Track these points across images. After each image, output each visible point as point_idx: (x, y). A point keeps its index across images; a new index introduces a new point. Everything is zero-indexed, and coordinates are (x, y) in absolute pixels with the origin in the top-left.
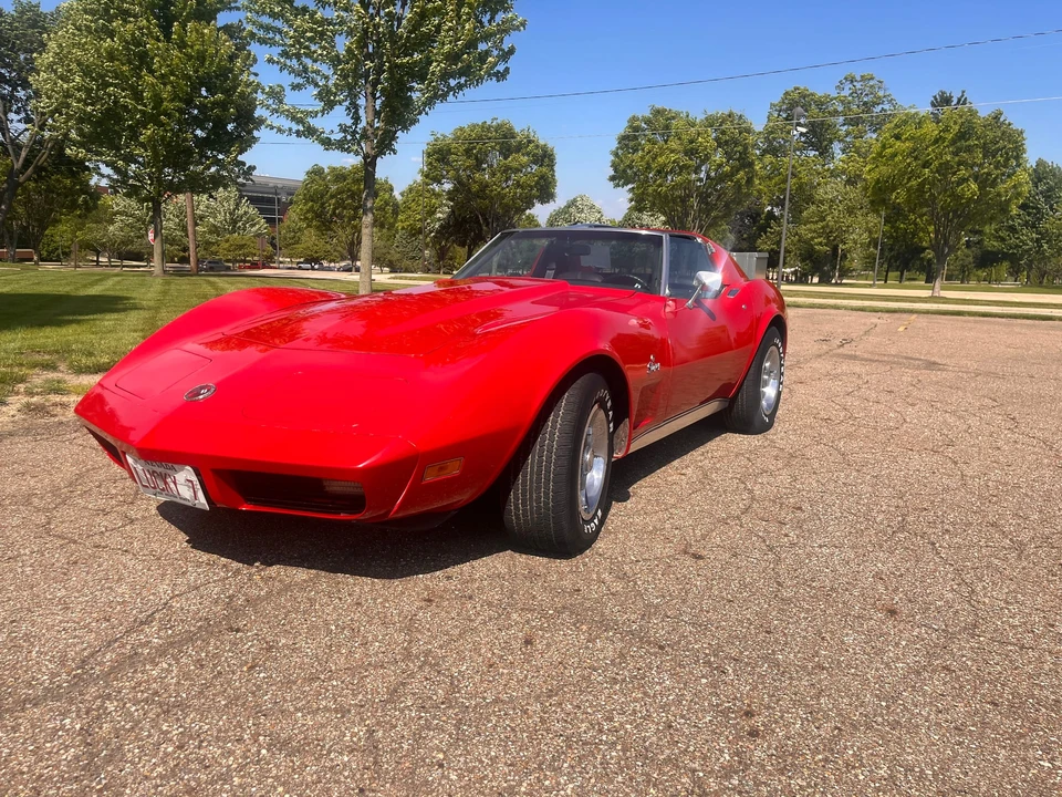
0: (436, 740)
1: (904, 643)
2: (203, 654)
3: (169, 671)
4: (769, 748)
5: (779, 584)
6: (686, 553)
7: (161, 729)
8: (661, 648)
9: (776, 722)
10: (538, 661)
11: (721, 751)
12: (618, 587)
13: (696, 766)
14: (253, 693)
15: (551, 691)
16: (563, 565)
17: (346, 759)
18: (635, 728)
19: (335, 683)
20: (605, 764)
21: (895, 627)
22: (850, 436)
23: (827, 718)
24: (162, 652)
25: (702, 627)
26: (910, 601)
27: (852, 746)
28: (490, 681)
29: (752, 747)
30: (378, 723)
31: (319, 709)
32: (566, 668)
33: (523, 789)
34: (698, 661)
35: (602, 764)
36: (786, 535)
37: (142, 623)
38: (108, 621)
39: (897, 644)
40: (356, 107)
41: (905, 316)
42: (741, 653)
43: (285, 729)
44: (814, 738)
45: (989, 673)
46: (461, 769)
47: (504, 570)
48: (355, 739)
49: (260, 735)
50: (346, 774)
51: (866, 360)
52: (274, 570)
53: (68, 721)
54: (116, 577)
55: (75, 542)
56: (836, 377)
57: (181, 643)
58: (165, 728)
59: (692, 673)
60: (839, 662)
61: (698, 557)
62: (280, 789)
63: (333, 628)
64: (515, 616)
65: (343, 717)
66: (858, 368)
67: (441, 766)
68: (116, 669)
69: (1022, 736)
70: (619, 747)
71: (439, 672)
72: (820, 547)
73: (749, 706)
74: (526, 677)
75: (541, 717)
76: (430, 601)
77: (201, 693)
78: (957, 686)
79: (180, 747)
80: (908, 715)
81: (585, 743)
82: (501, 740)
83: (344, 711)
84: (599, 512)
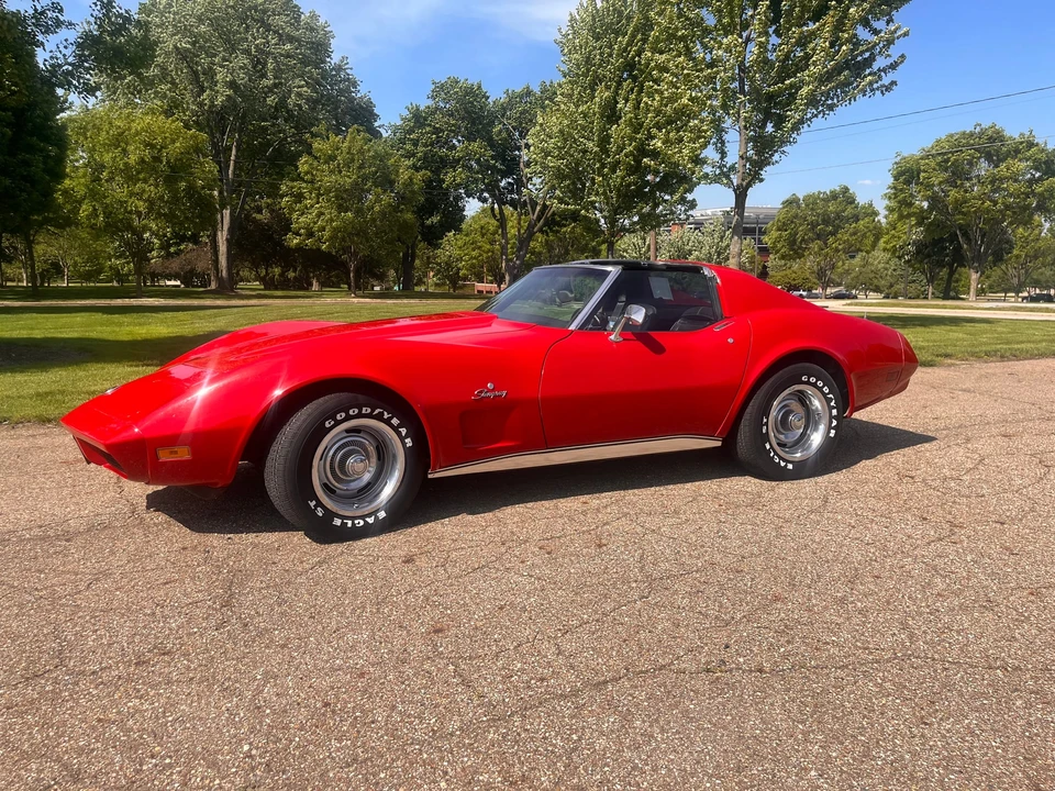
40: (723, 143)
84: (382, 514)
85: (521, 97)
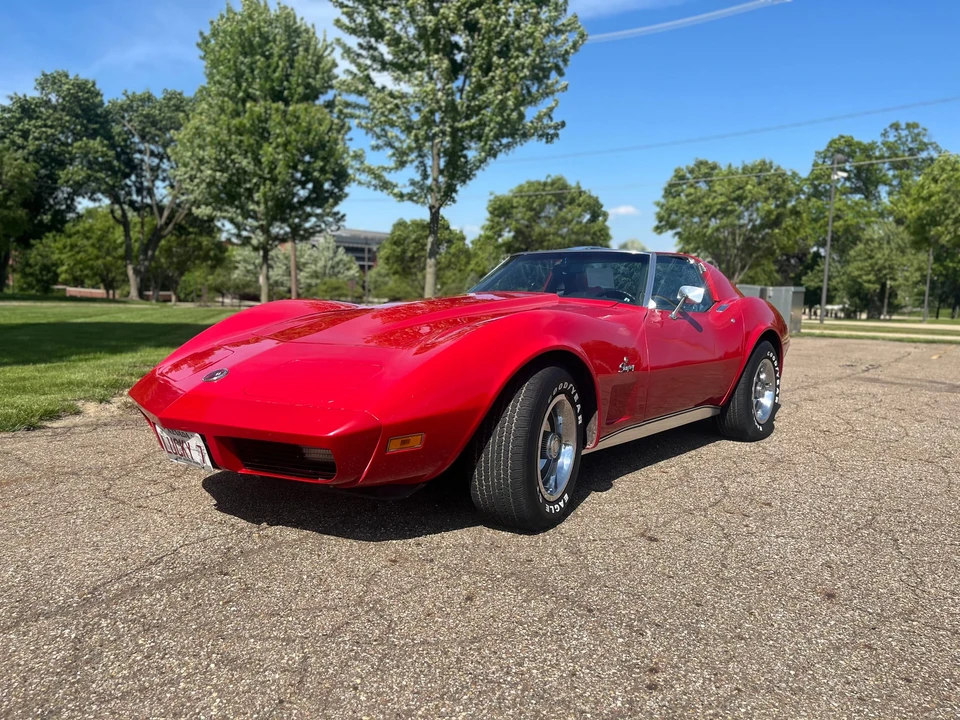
0: (358, 668)
1: (832, 623)
2: (191, 590)
3: (159, 600)
4: (663, 700)
5: (724, 565)
6: (643, 535)
7: (137, 643)
8: (590, 611)
9: (678, 679)
10: (472, 614)
11: (615, 699)
12: (569, 560)
13: (587, 709)
14: (221, 622)
15: (475, 638)
16: (524, 539)
17: (277, 676)
18: (541, 673)
19: (290, 619)
20: (502, 698)
21: (828, 608)
22: (845, 446)
23: (730, 679)
24: (160, 586)
25: (634, 596)
26: (852, 587)
27: (746, 706)
28: (424, 627)
29: (647, 698)
30: (315, 652)
31: (270, 637)
32: (495, 621)
33: (420, 713)
34: (621, 624)
35: (498, 699)
36: (747, 526)
37: (151, 563)
38: (126, 560)
39: (825, 624)
40: (424, 166)
41: (943, 346)
42: (666, 620)
43: (237, 650)
44: (711, 696)
45: (912, 653)
46: (372, 693)
47: (469, 541)
48: (290, 662)
49: (214, 653)
50: (273, 688)
51: (887, 383)
52: (271, 530)
53: (67, 631)
54: (144, 529)
55: (124, 503)
56: (851, 396)
57: (177, 581)
58: (140, 642)
59: (611, 634)
60: (760, 634)
61: (652, 539)
62: (215, 695)
63: (305, 577)
64: (465, 578)
65: (287, 645)
66: (876, 389)
67: (356, 688)
68: (119, 596)
69: (927, 710)
70: (520, 687)
71: (381, 617)
72: (778, 537)
73: (656, 663)
74: (457, 625)
75: (458, 658)
76: (395, 561)
77: (179, 618)
78: (874, 662)
79: (147, 657)
80: (813, 684)
81: (491, 682)
82: (415, 673)
83: (288, 640)
84: (566, 497)
85: (142, 100)
